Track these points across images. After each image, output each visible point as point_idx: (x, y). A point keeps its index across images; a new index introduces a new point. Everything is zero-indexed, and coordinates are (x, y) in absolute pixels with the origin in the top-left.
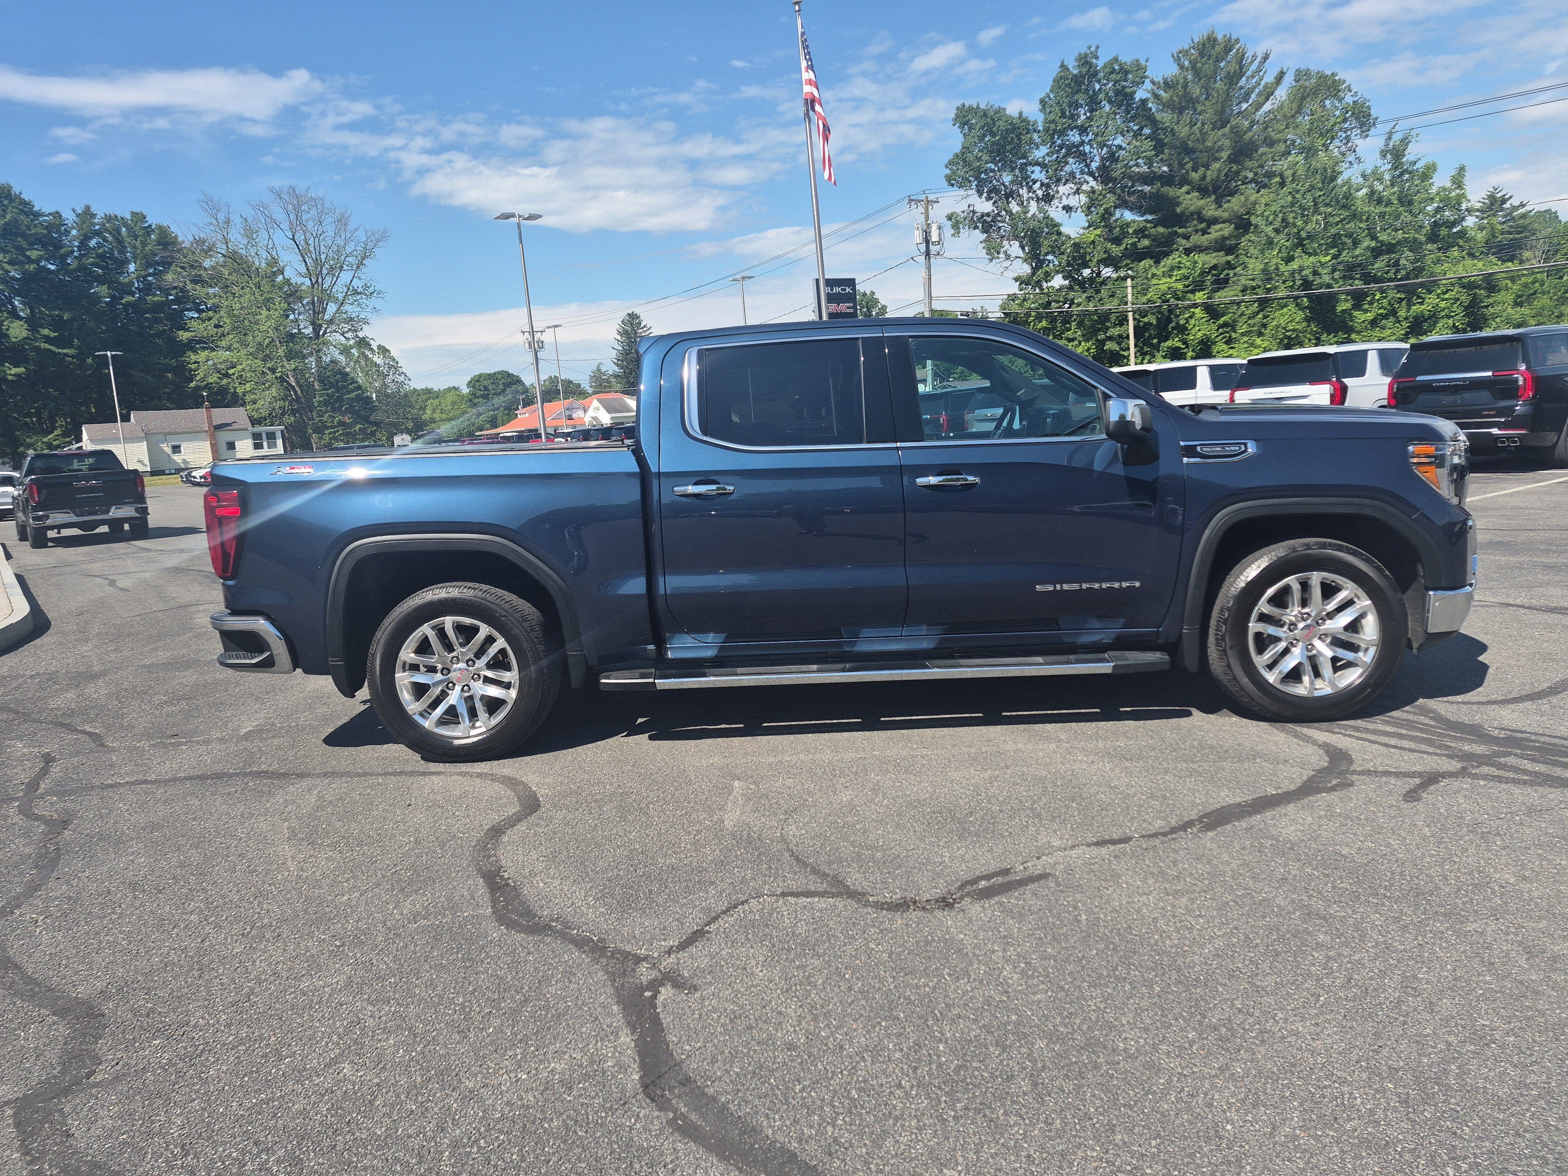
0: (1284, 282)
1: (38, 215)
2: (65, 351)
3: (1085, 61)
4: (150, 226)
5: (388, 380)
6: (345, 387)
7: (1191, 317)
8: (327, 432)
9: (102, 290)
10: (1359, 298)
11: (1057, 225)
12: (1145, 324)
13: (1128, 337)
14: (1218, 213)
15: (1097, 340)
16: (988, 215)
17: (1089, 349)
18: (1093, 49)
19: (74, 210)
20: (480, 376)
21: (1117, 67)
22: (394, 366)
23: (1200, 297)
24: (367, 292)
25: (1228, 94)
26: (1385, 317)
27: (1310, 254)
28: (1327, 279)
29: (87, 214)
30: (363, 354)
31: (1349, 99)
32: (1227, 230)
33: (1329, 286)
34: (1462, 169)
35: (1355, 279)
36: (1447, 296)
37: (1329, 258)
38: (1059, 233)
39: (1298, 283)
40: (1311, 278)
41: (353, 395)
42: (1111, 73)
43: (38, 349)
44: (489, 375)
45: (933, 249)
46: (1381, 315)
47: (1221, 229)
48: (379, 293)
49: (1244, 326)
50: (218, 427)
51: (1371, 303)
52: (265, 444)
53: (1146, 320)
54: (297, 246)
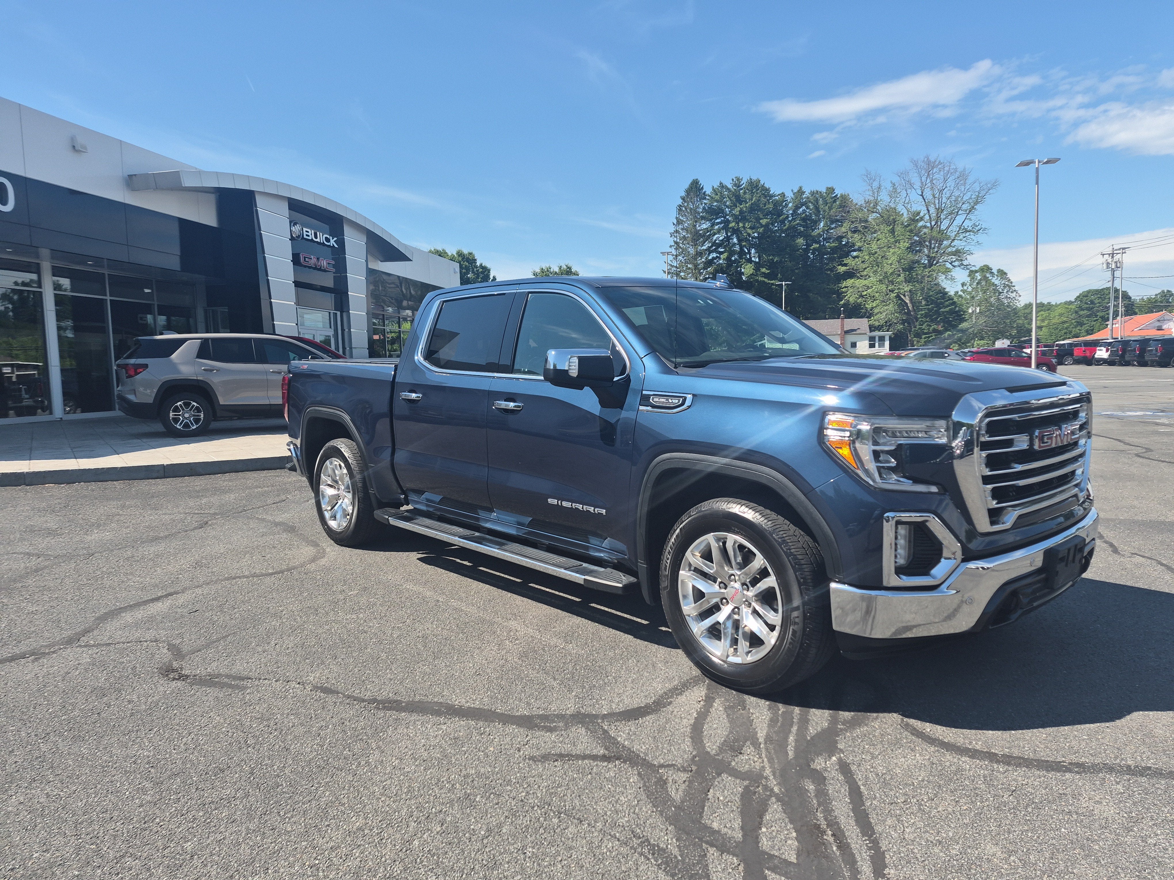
1: (772, 196)
2: (772, 282)
4: (837, 195)
5: (1002, 297)
6: (942, 303)
8: (923, 336)
9: (801, 241)
19: (792, 191)
20: (1089, 292)
22: (1009, 286)
24: (975, 230)
29: (801, 192)
30: (985, 276)
41: (947, 309)
43: (757, 281)
44: (1097, 290)
48: (985, 229)
50: (847, 332)
52: (877, 344)
54: (924, 200)
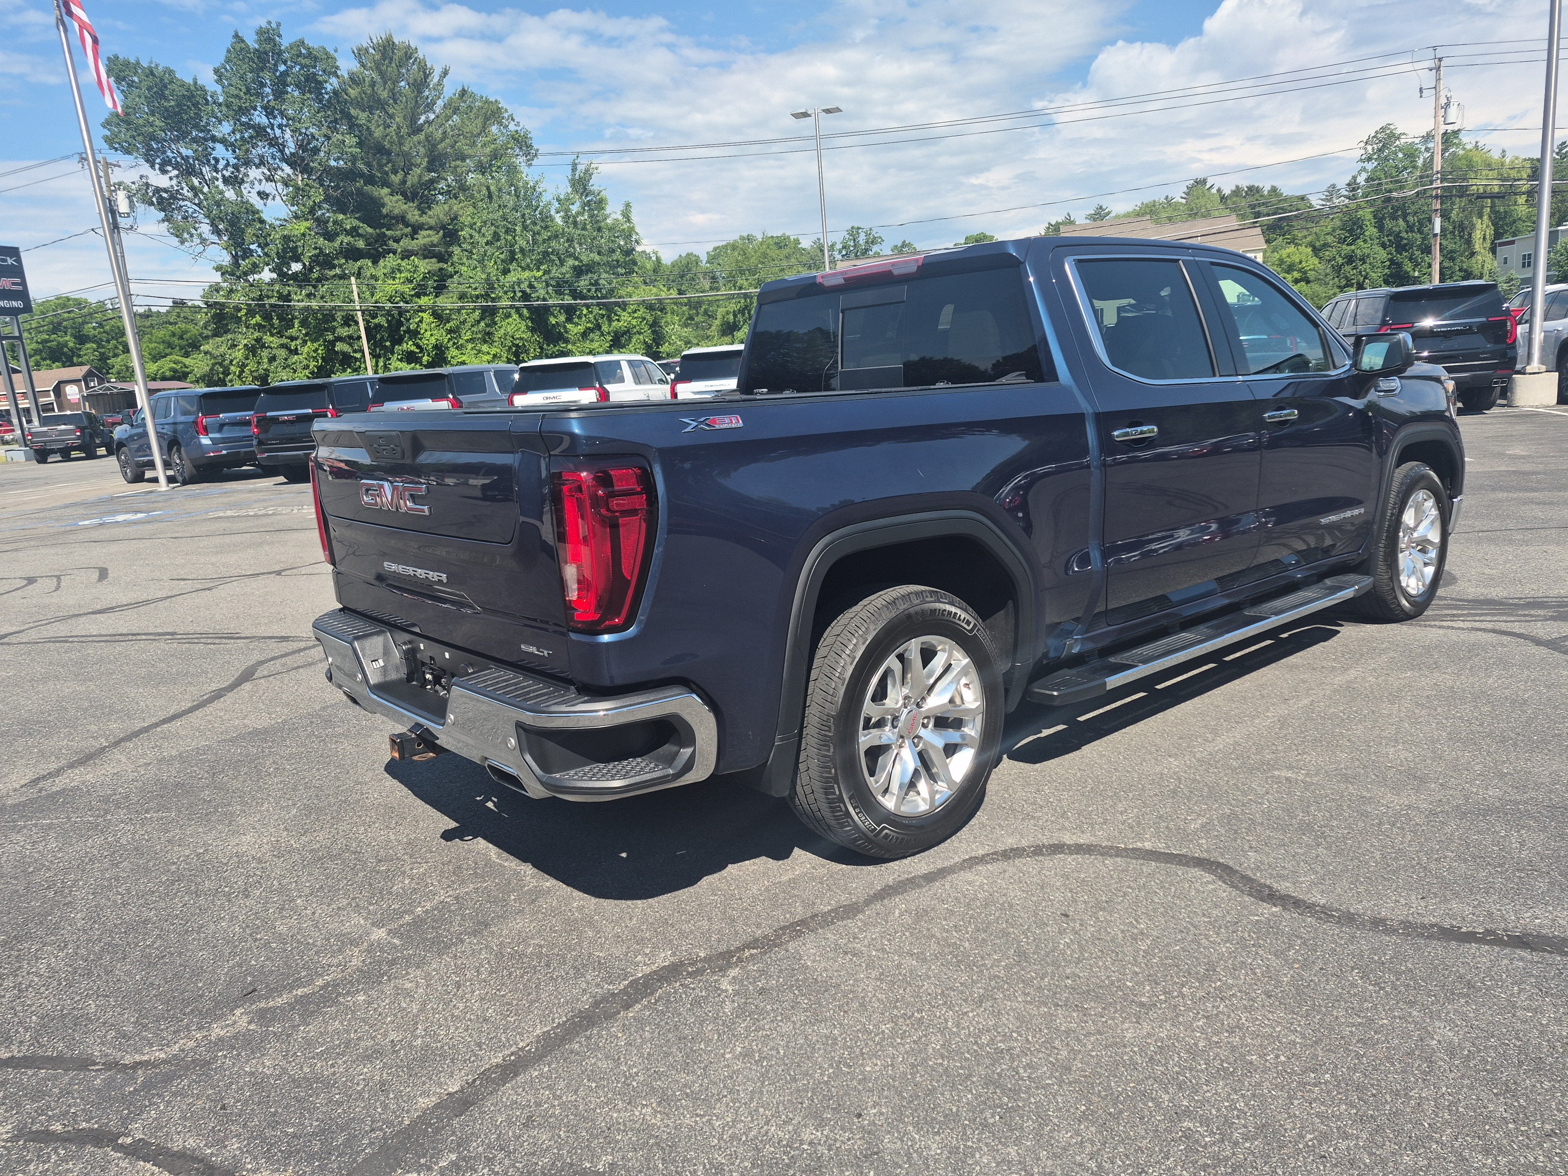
0: (506, 293)
3: (268, 36)
7: (421, 321)
10: (570, 312)
11: (258, 212)
12: (375, 324)
13: (359, 338)
14: (424, 219)
15: (325, 341)
16: (165, 190)
17: (316, 351)
18: (274, 25)
21: (303, 51)
23: (424, 301)
25: (417, 101)
26: (591, 330)
27: (523, 269)
28: (542, 293)
31: (512, 127)
32: (435, 237)
33: (544, 299)
34: (628, 205)
35: (564, 295)
36: (636, 315)
37: (541, 273)
38: (262, 221)
39: (519, 294)
40: (528, 290)
42: (298, 56)
45: (123, 222)
46: (589, 328)
47: (429, 236)
49: (468, 334)
51: (580, 317)
53: (376, 321)
